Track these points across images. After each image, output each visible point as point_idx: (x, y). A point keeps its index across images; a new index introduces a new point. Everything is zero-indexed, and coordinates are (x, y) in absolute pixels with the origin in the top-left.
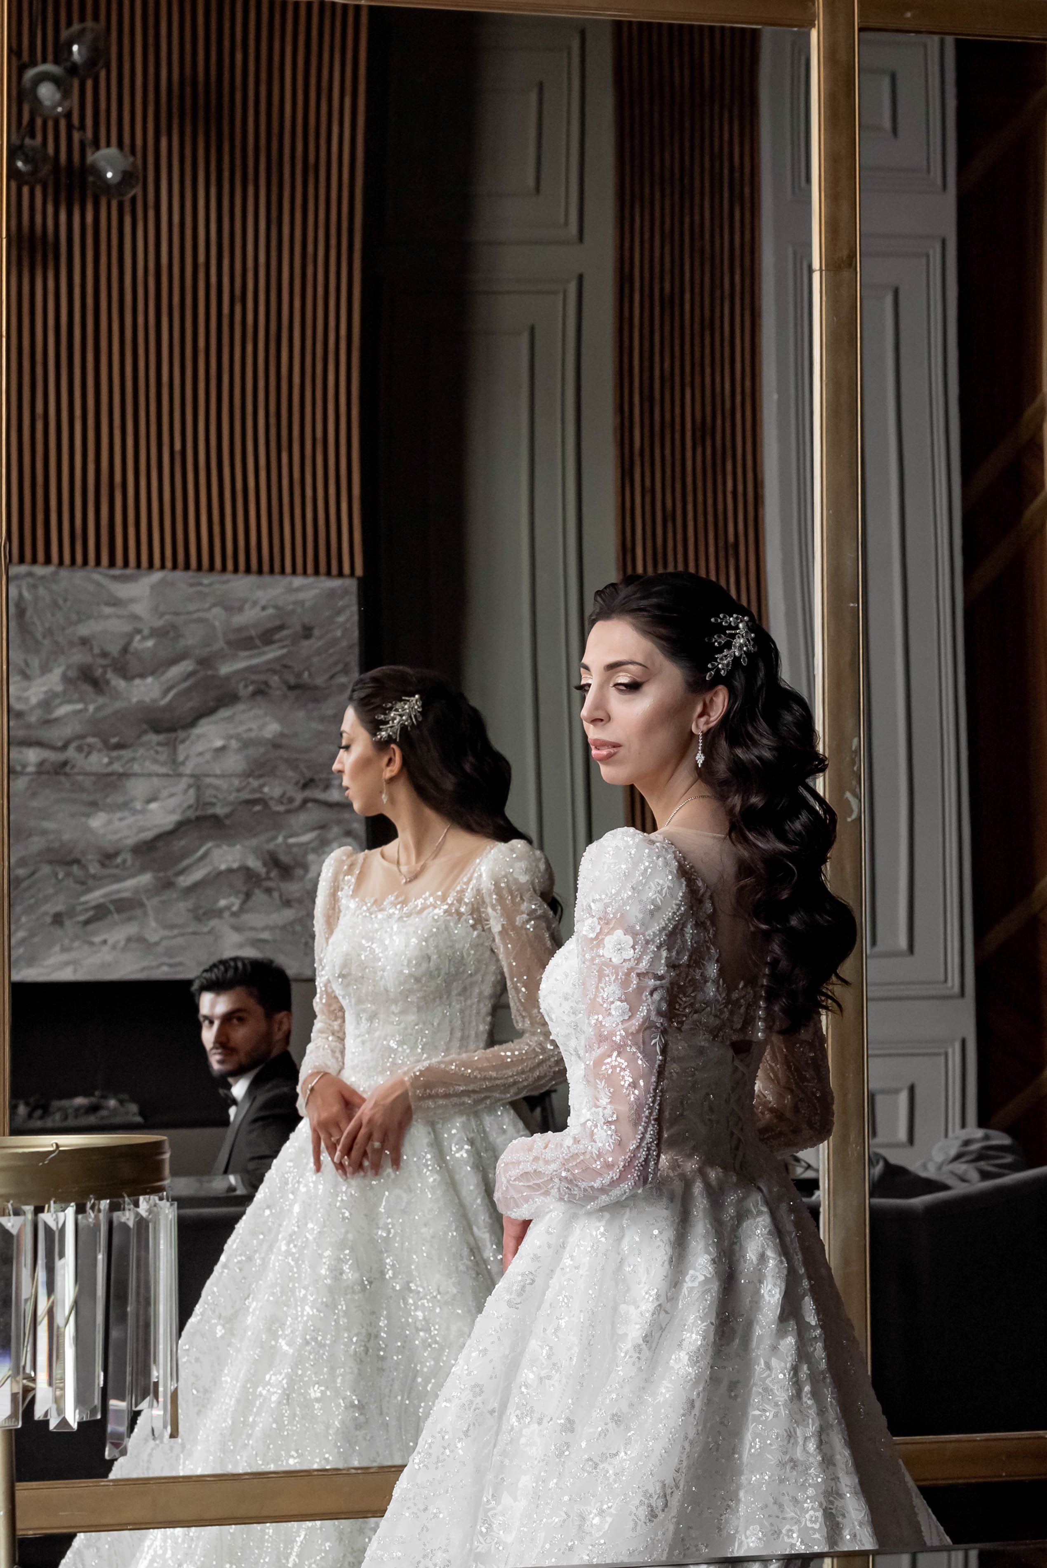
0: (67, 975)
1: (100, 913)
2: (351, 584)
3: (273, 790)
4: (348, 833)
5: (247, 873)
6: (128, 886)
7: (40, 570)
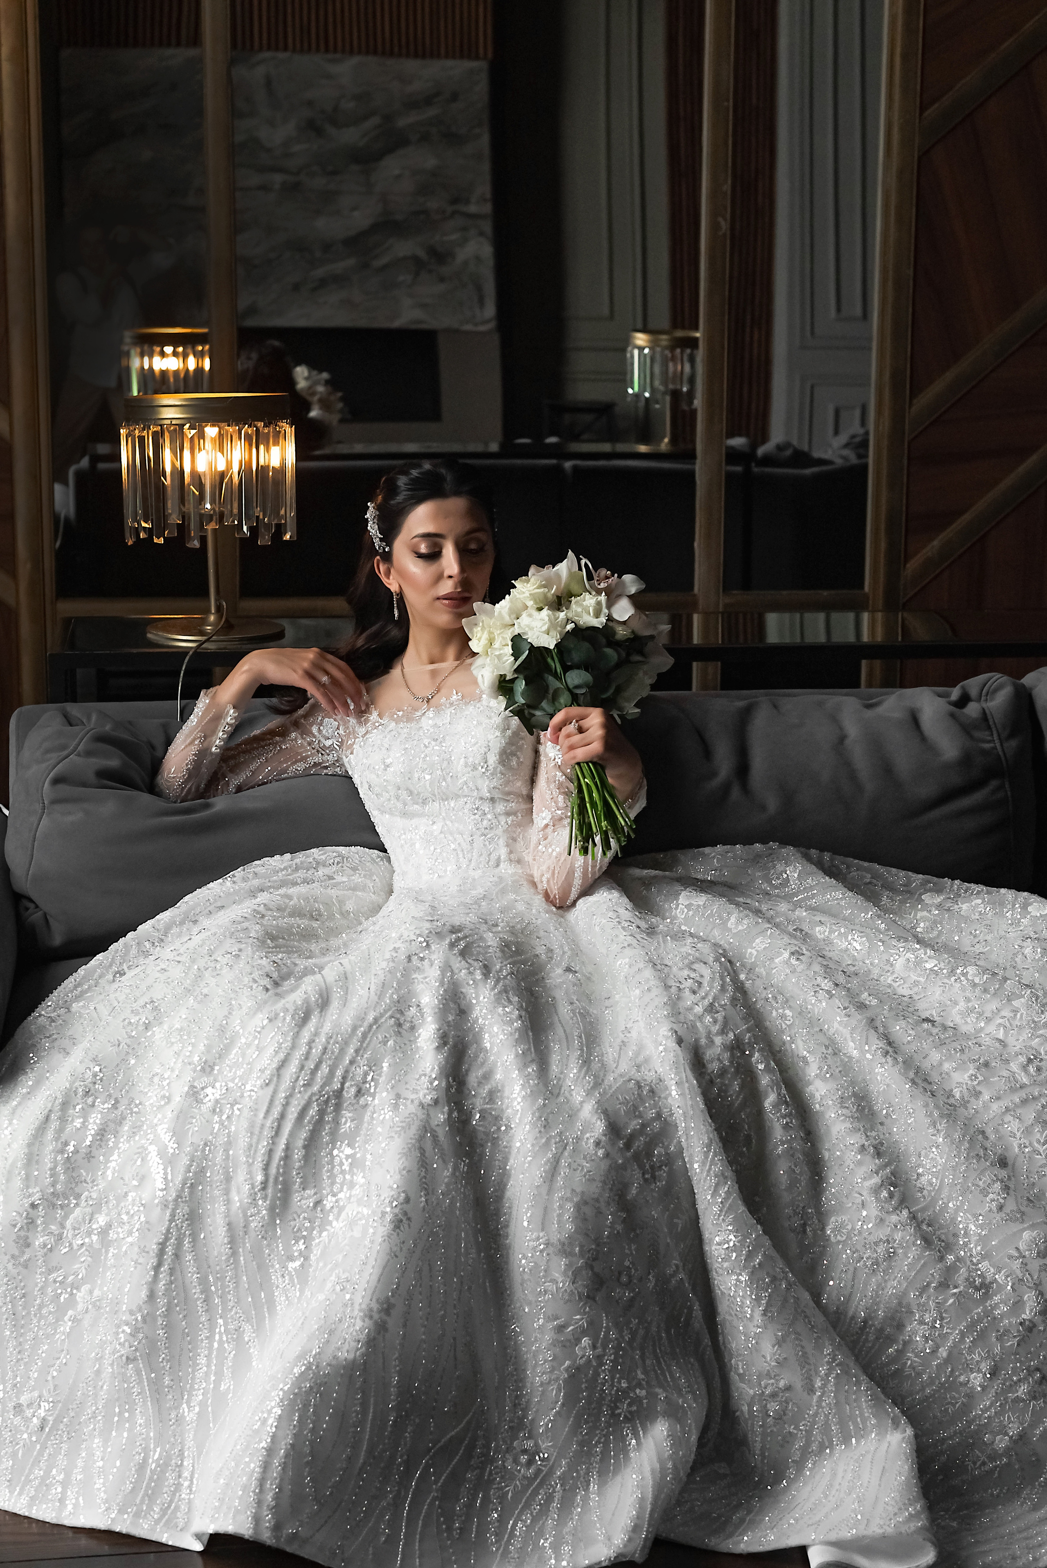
0: (302, 323)
1: (323, 283)
2: (481, 65)
3: (433, 204)
4: (481, 234)
5: (416, 259)
6: (339, 267)
7: (281, 55)
